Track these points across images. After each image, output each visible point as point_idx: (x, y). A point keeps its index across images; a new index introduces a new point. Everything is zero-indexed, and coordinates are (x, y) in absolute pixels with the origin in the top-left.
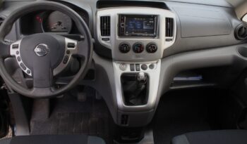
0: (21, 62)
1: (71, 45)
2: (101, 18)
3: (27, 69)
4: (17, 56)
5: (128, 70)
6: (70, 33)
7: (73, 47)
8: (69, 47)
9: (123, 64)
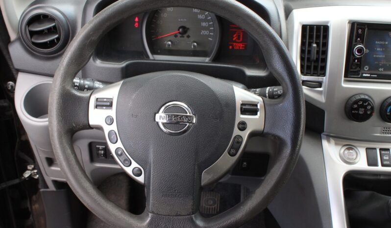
0: (119, 144)
1: (248, 108)
2: (304, 27)
3: (134, 164)
4: (107, 129)
5: (361, 164)
6: (215, 60)
7: (254, 112)
8: (244, 112)
9: (350, 148)
